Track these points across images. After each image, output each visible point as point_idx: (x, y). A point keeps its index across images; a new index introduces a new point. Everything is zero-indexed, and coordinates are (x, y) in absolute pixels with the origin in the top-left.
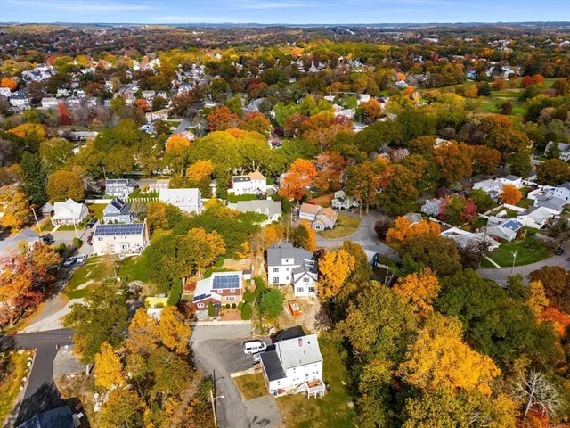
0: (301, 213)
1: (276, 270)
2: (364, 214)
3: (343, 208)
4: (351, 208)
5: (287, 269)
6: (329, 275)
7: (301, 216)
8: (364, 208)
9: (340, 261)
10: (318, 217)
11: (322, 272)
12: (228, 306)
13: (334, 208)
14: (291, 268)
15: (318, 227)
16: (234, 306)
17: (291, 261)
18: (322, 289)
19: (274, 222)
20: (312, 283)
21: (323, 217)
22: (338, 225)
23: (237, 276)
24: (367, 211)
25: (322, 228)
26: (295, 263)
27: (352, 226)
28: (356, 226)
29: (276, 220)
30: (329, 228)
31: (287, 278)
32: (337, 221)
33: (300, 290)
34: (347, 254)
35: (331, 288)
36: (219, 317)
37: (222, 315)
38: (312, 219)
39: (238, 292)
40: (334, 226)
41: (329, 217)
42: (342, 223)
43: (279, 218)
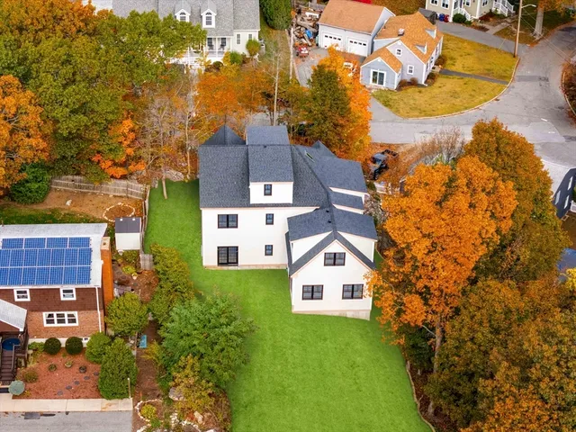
0: (323, 30)
1: (228, 222)
2: (528, 40)
3: (459, 19)
4: (485, 18)
5: (270, 220)
6: (420, 250)
7: (324, 41)
8: (529, 22)
9: (461, 201)
10: (379, 43)
11: (394, 235)
12: (52, 347)
13: (433, 18)
14: (282, 216)
15: (378, 78)
16: (75, 347)
17: (284, 191)
18: (389, 296)
19: (233, 57)
20: (355, 272)
21: (395, 46)
22: (445, 73)
23: (86, 241)
24: (538, 29)
25: (392, 81)
26: (298, 199)
27: (488, 75)
28: (503, 79)
29: (241, 49)
30: (413, 83)
31: (269, 250)
32: (441, 61)
33: (313, 292)
34: (488, 172)
35: (425, 295)
36: (18, 385)
37: (30, 378)
38: (362, 51)
39: (85, 300)
40: (431, 77)
41: (414, 44)
42: (458, 67)
43: (251, 45)
